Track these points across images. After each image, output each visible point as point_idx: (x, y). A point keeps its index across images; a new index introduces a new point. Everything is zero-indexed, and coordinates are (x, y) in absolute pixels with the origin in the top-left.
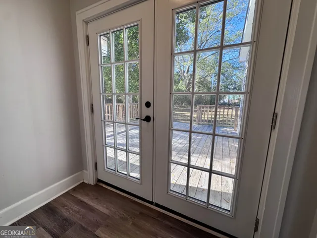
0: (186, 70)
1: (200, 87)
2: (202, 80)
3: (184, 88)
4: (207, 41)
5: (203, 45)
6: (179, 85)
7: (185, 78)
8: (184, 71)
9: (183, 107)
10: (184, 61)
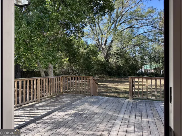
0: (104, 42)
1: (118, 58)
2: (119, 51)
3: (103, 59)
4: (122, 16)
5: (119, 19)
6: (98, 56)
7: (103, 49)
8: (102, 43)
9: (103, 77)
10: (102, 34)
